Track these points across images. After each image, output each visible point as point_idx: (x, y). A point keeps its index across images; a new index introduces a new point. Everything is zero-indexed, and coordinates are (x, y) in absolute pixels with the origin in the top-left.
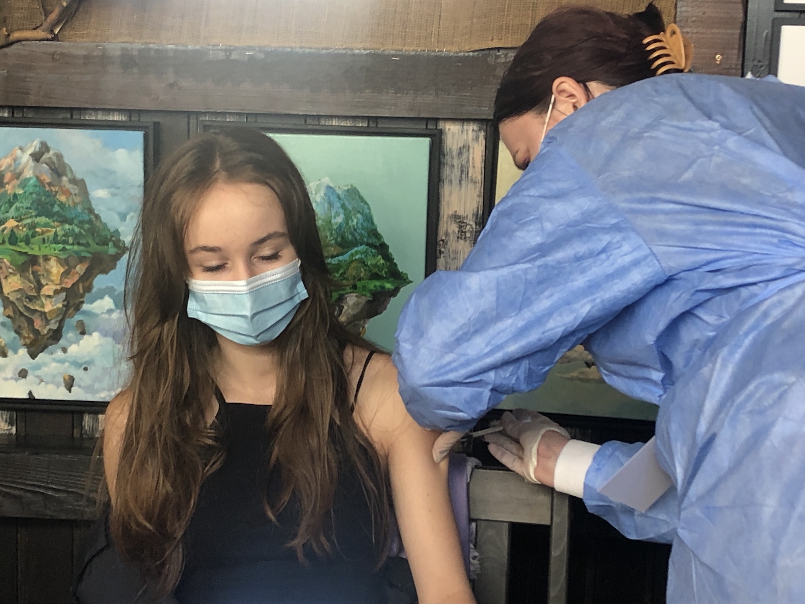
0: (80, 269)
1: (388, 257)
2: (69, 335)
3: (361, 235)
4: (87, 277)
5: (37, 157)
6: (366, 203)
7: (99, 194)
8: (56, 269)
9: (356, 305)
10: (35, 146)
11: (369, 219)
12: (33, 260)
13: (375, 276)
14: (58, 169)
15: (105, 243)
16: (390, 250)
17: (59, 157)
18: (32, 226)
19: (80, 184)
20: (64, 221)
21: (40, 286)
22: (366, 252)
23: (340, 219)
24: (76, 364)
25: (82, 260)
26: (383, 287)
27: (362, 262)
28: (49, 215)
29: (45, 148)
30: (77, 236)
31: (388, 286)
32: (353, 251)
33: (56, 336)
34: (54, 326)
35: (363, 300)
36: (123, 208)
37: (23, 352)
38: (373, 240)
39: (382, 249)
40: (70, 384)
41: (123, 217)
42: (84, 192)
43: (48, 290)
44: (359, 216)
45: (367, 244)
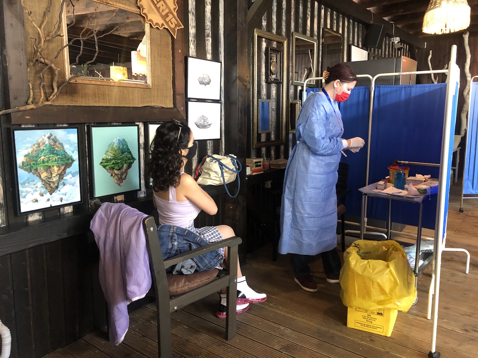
0: (63, 168)
1: (131, 155)
2: (61, 186)
3: (126, 150)
4: (65, 169)
5: (49, 138)
6: (126, 142)
7: (67, 147)
8: (56, 169)
9: (126, 166)
10: (48, 135)
11: (127, 146)
12: (50, 167)
13: (129, 159)
14: (55, 141)
15: (68, 160)
16: (132, 153)
17: (55, 137)
18: (49, 158)
19: (61, 144)
20: (57, 155)
21: (52, 174)
22: (127, 154)
23: (121, 147)
24: (63, 194)
25: (63, 165)
26: (131, 162)
27: (126, 156)
28: (53, 154)
29: (51, 135)
30: (62, 159)
31: (132, 161)
32: (124, 154)
33: (57, 187)
34: (56, 185)
35: (127, 165)
36: (73, 150)
37: (48, 194)
38: (128, 151)
39: (130, 153)
40: (61, 200)
41: (73, 152)
42: (63, 147)
43: (54, 175)
44: (125, 145)
45: (128, 152)
